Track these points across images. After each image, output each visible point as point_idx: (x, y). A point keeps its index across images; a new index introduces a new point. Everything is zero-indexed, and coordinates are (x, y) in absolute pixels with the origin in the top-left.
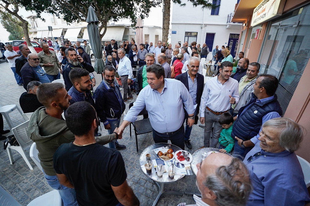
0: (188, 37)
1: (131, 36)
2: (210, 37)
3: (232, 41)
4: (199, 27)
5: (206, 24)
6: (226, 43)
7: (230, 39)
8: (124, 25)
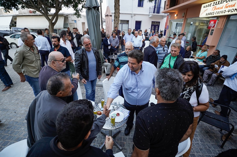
0: (122, 24)
1: (71, 24)
2: (138, 24)
3: (153, 27)
4: (130, 16)
5: (135, 14)
6: (149, 28)
7: (152, 25)
8: (63, 14)
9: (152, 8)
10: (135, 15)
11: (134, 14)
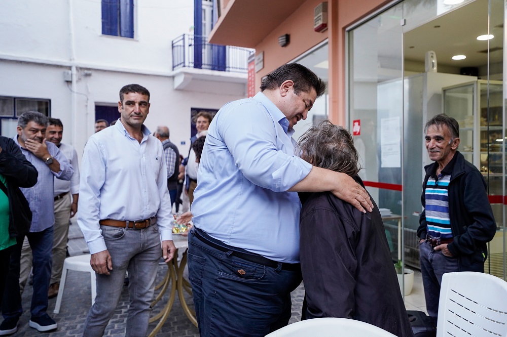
9: (181, 43)
10: (87, 72)
11: (80, 69)
